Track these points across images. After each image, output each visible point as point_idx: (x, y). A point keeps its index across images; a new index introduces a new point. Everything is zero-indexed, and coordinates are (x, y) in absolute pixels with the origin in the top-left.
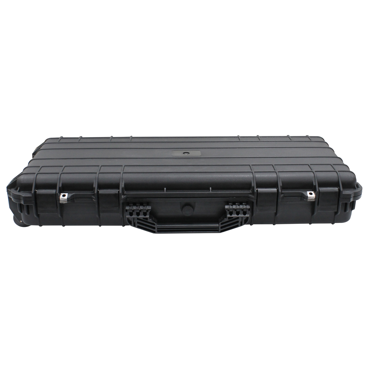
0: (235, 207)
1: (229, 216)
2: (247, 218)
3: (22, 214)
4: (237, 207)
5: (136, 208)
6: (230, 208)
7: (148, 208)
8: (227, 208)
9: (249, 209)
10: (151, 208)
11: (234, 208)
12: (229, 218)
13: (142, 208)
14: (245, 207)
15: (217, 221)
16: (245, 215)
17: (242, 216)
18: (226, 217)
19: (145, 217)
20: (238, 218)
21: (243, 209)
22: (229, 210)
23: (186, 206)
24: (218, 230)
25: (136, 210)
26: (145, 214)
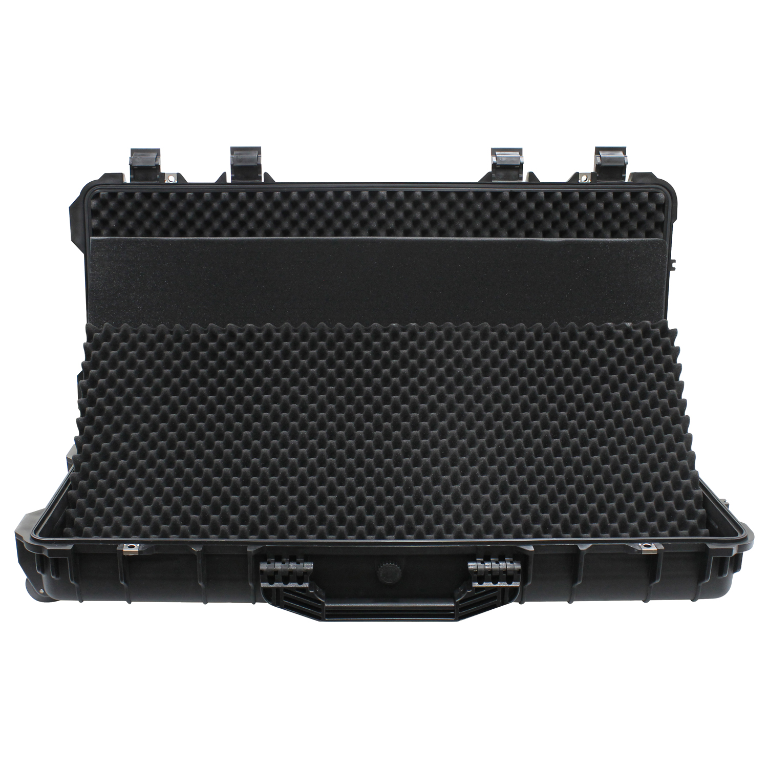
0: (490, 567)
1: (476, 585)
2: (516, 589)
3: (44, 576)
4: (494, 565)
5: (281, 566)
6: (479, 567)
7: (308, 566)
8: (472, 567)
9: (520, 570)
10: (312, 568)
11: (487, 567)
12: (477, 589)
13: (294, 566)
14: (509, 566)
15: (450, 597)
16: (511, 583)
17: (505, 584)
18: (470, 587)
19: (300, 586)
20: (496, 589)
21: (506, 571)
22: (476, 572)
23: (385, 564)
24: (452, 614)
25: (283, 572)
26: (300, 580)
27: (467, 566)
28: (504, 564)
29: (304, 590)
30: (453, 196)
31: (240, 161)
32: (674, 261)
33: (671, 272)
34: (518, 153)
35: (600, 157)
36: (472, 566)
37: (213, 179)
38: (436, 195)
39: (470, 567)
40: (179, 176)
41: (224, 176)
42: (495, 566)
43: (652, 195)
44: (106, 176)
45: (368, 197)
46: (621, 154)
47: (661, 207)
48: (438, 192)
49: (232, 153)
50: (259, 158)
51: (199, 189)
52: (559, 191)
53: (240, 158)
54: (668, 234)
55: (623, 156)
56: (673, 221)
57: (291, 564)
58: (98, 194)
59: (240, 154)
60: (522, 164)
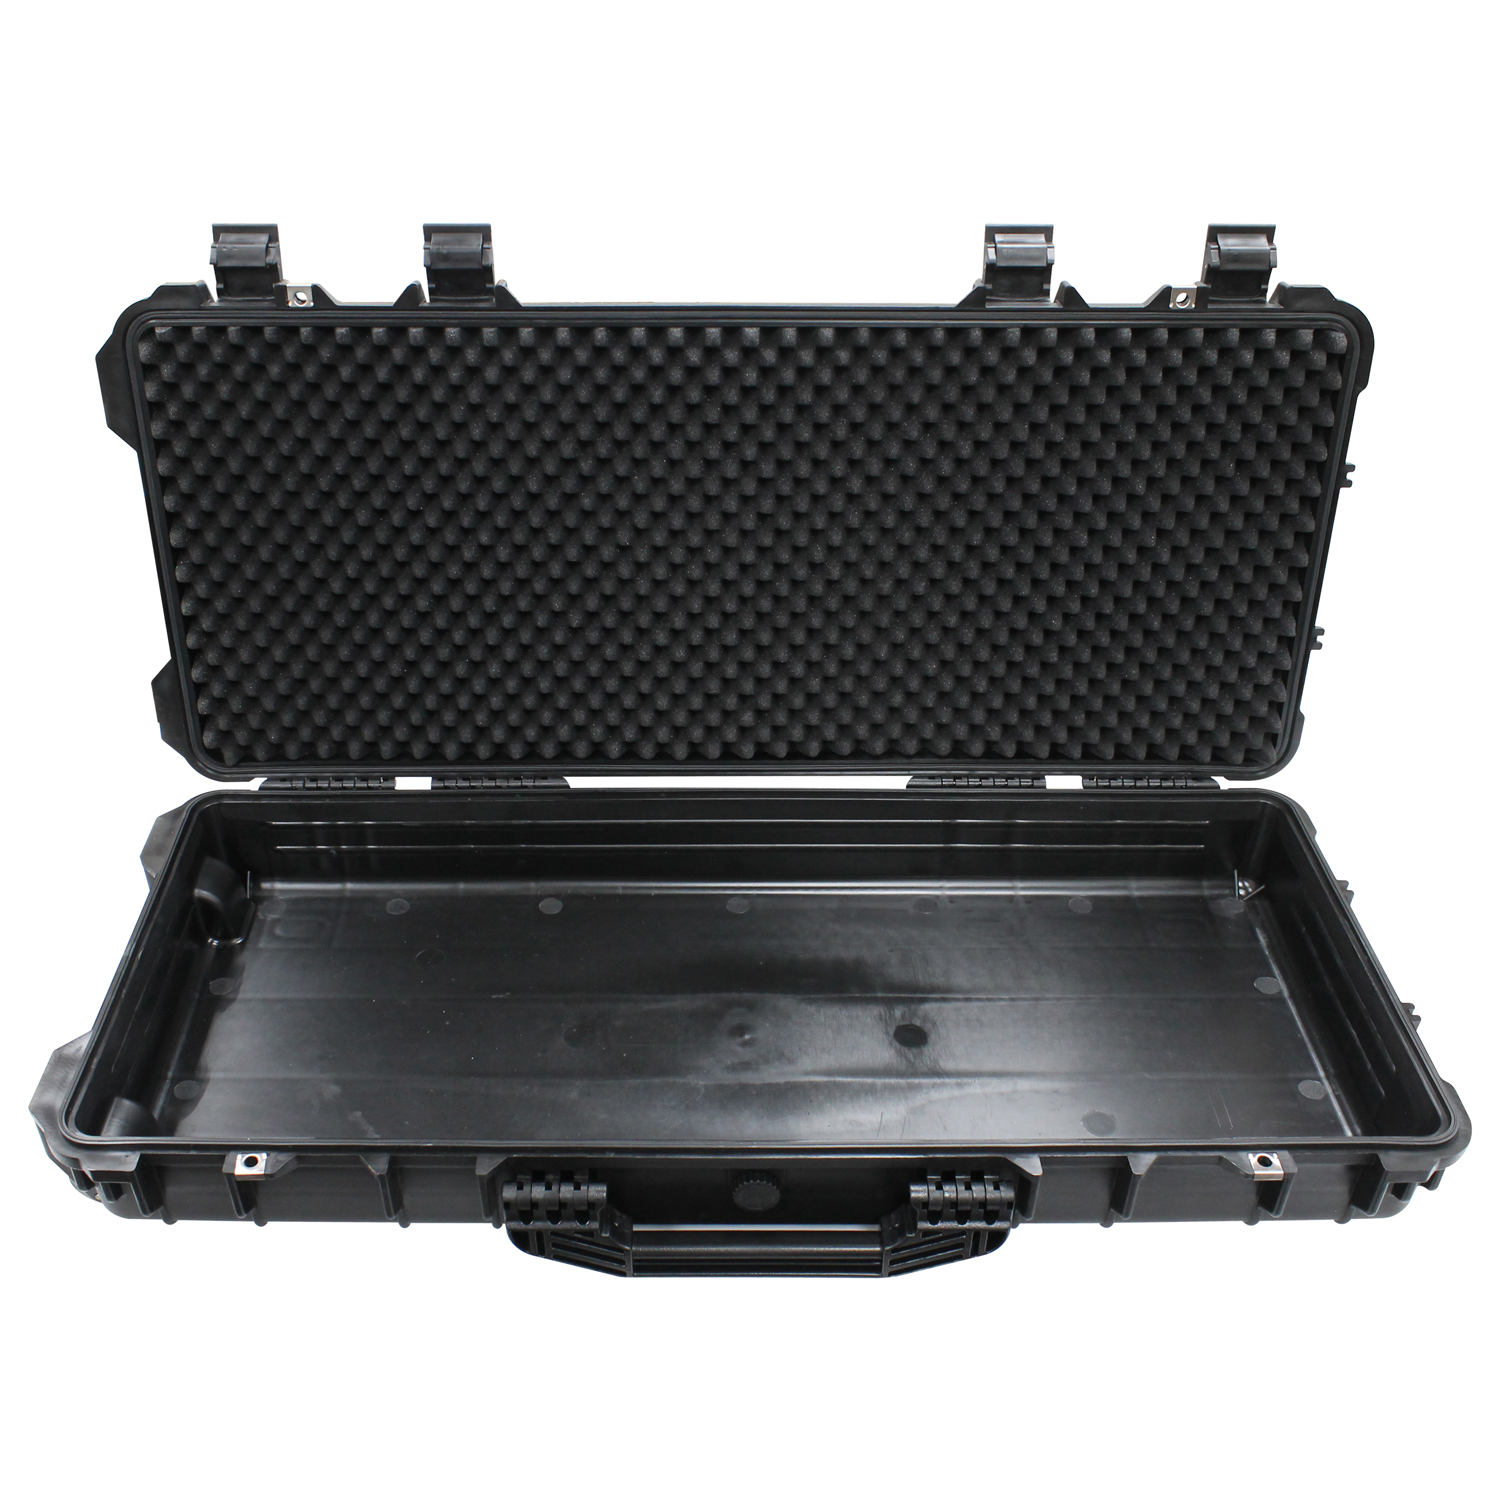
0: (954, 1195)
1: (924, 1225)
2: (1002, 1232)
4: (962, 1192)
5: (544, 1192)
6: (931, 1195)
7: (597, 1192)
8: (918, 1195)
9: (1012, 1201)
10: (604, 1196)
11: (947, 1195)
12: (927, 1233)
13: (569, 1191)
14: (992, 1194)
16: (992, 1223)
17: (982, 1225)
18: (914, 1228)
19: (582, 1227)
20: (963, 1232)
21: (983, 1203)
22: (925, 1203)
23: (748, 1181)
24: (877, 1266)
25: (547, 1202)
26: (582, 1217)
27: (908, 1192)
28: (981, 1188)
29: (590, 1233)
30: (901, 338)
31: (446, 257)
32: (1352, 468)
33: (1343, 491)
34: (1042, 238)
35: (1219, 249)
36: (918, 1192)
37: (390, 296)
38: (864, 336)
39: (913, 1195)
40: (317, 291)
41: (413, 291)
42: (964, 1194)
43: (1321, 336)
44: (164, 292)
45: (719, 342)
46: (1260, 243)
47: (1338, 360)
48: (870, 328)
49: (427, 238)
50: (485, 251)
51: (362, 318)
52: (1126, 326)
53: (445, 252)
54: (1345, 413)
55: (1268, 248)
56: (1358, 388)
57: (563, 1188)
58: (152, 330)
59: (445, 243)
60: (1050, 266)
